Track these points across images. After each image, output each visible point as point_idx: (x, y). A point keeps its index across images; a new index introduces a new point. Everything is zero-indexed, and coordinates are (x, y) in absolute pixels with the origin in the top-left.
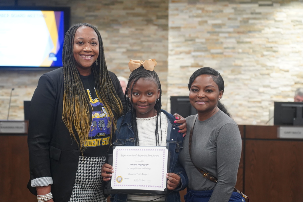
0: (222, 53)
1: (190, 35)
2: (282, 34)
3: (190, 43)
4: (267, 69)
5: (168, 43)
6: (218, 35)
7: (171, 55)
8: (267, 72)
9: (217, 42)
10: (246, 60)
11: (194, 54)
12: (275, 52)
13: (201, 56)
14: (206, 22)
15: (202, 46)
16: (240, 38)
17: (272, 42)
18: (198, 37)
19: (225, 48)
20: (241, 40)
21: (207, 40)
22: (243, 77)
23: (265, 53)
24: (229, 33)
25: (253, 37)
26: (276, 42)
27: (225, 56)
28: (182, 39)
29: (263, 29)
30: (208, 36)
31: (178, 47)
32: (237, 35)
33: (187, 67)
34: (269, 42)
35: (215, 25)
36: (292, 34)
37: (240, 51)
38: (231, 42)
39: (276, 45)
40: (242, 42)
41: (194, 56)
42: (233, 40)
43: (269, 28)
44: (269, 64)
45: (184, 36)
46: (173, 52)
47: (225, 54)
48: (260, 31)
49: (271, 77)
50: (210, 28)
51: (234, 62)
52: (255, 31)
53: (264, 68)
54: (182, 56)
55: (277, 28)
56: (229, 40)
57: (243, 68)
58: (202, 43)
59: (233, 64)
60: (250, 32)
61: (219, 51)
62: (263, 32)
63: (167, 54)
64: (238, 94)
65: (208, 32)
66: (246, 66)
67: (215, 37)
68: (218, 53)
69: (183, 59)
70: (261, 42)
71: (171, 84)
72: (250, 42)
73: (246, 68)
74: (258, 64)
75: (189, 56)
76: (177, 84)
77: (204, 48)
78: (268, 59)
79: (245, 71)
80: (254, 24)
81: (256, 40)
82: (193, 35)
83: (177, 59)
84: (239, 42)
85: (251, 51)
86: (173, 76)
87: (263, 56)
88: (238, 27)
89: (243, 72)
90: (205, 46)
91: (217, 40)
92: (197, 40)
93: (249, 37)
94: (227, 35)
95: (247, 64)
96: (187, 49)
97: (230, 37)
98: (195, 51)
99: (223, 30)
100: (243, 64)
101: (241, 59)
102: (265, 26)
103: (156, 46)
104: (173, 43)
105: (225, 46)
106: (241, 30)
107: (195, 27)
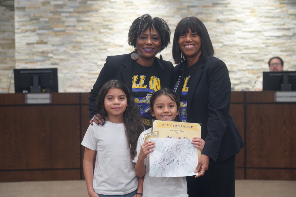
0: (64, 31)
1: (34, 15)
2: (116, 14)
3: (35, 22)
4: (104, 45)
5: (14, 22)
6: (60, 15)
7: (18, 33)
8: (104, 47)
9: (59, 21)
10: (86, 37)
11: (38, 32)
12: (110, 29)
13: (45, 34)
14: (49, 3)
15: (46, 24)
16: (79, 17)
17: (108, 21)
18: (41, 17)
19: (67, 26)
20: (80, 19)
21: (50, 19)
22: (83, 52)
23: (102, 30)
24: (70, 12)
25: (91, 16)
26: (111, 21)
27: (67, 33)
28: (27, 18)
29: (100, 9)
30: (51, 15)
31: (23, 25)
32: (76, 14)
33: (33, 43)
34: (105, 21)
35: (57, 6)
36: (125, 13)
37: (80, 28)
38: (72, 21)
39: (111, 23)
40: (82, 21)
41: (38, 34)
42: (74, 19)
43: (105, 8)
44: (106, 40)
45: (29, 15)
46: (19, 31)
47: (67, 31)
48: (97, 11)
49: (108, 52)
50: (52, 9)
51: (75, 38)
52: (92, 11)
53: (102, 44)
54: (28, 34)
55: (112, 8)
56: (69, 19)
57: (83, 44)
58: (46, 22)
59: (74, 40)
60: (88, 11)
61: (61, 29)
62: (100, 11)
63: (14, 33)
64: (79, 68)
65: (51, 12)
66: (86, 42)
67: (57, 17)
68: (60, 31)
69: (28, 36)
70: (98, 21)
71: (18, 60)
72: (88, 21)
73: (86, 44)
74: (96, 40)
75: (34, 33)
76: (24, 60)
77: (48, 26)
78: (105, 35)
79: (85, 46)
80: (92, 5)
81: (94, 19)
82: (37, 15)
83: (23, 36)
84: (79, 21)
85: (90, 28)
86: (20, 53)
87: (100, 33)
88: (78, 7)
89: (83, 48)
90: (48, 24)
91: (60, 19)
92: (41, 20)
93: (88, 17)
94: (68, 15)
95: (87, 40)
96: (32, 28)
97: (71, 17)
98: (39, 29)
99: (64, 10)
100: (83, 41)
101: (81, 36)
102: (102, 7)
103: (5, 25)
104: (19, 22)
105: (66, 24)
106: (81, 10)
107: (39, 8)
